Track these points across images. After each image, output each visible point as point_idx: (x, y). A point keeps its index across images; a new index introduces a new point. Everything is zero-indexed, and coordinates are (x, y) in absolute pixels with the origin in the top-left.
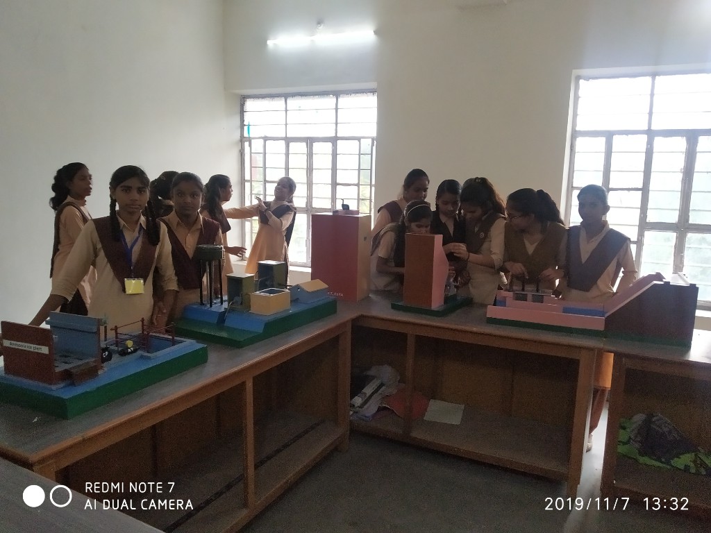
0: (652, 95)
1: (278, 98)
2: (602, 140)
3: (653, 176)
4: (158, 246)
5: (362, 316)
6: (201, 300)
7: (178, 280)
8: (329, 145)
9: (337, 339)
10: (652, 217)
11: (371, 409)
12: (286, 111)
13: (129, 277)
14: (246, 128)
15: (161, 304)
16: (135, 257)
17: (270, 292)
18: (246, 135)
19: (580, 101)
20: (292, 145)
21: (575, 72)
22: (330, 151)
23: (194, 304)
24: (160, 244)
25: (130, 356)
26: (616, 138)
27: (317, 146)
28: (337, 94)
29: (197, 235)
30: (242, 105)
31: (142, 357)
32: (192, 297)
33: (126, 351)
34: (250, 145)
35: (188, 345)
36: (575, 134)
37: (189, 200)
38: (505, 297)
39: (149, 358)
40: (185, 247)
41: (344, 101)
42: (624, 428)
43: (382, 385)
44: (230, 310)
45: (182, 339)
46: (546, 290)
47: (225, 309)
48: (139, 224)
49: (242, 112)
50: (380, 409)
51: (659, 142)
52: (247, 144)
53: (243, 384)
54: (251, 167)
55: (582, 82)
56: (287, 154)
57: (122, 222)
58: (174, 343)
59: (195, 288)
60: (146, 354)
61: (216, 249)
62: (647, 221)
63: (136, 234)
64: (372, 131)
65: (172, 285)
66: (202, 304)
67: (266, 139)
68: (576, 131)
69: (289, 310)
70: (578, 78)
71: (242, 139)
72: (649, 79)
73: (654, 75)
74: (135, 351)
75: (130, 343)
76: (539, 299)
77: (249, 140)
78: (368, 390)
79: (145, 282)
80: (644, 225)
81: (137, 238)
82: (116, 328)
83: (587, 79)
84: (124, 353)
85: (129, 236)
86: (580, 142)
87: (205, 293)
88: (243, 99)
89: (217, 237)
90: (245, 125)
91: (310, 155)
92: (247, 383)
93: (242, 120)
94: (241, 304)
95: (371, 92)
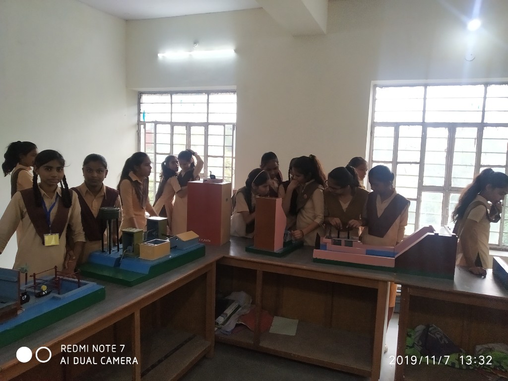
0: (425, 99)
1: (166, 94)
2: (392, 129)
3: (427, 154)
4: (70, 209)
5: (224, 258)
6: (103, 249)
7: (85, 234)
8: (203, 128)
9: (205, 275)
10: (426, 182)
11: (231, 325)
12: (172, 103)
13: (48, 233)
14: (142, 115)
15: (71, 253)
16: (52, 217)
17: (155, 243)
18: (142, 120)
19: (377, 102)
20: (175, 128)
21: (373, 82)
22: (203, 133)
23: (97, 251)
24: (72, 207)
25: (45, 298)
26: (401, 127)
27: (194, 129)
28: (208, 93)
29: (101, 200)
30: (139, 99)
31: (54, 298)
32: (95, 246)
33: (41, 294)
34: (145, 127)
35: (90, 286)
36: (374, 125)
37: (96, 174)
38: (326, 243)
39: (59, 299)
40: (91, 209)
41: (213, 97)
42: (410, 336)
43: (239, 307)
44: (125, 256)
45: (86, 282)
46: (354, 237)
47: (121, 255)
48: (56, 193)
49: (139, 103)
50: (237, 325)
51: (430, 130)
52: (142, 126)
53: (133, 315)
54: (145, 143)
55: (377, 89)
56: (172, 134)
57: (43, 192)
58: (79, 285)
59: (99, 240)
60: (57, 295)
61: (114, 211)
62: (424, 185)
63: (53, 200)
64: (233, 119)
65: (81, 238)
66: (103, 251)
67: (156, 123)
68: (374, 122)
69: (169, 255)
70: (375, 86)
71: (139, 123)
72: (422, 88)
73: (426, 86)
74: (48, 293)
75: (44, 288)
76: (349, 244)
77: (144, 123)
78: (228, 311)
79: (60, 236)
80: (421, 188)
81: (55, 203)
82: (34, 275)
83: (382, 87)
84: (39, 295)
85: (48, 203)
86: (377, 130)
87: (105, 243)
88: (140, 94)
89: (116, 202)
90: (141, 113)
91: (189, 135)
92: (135, 314)
93: (139, 109)
94: (133, 252)
95: (232, 92)
